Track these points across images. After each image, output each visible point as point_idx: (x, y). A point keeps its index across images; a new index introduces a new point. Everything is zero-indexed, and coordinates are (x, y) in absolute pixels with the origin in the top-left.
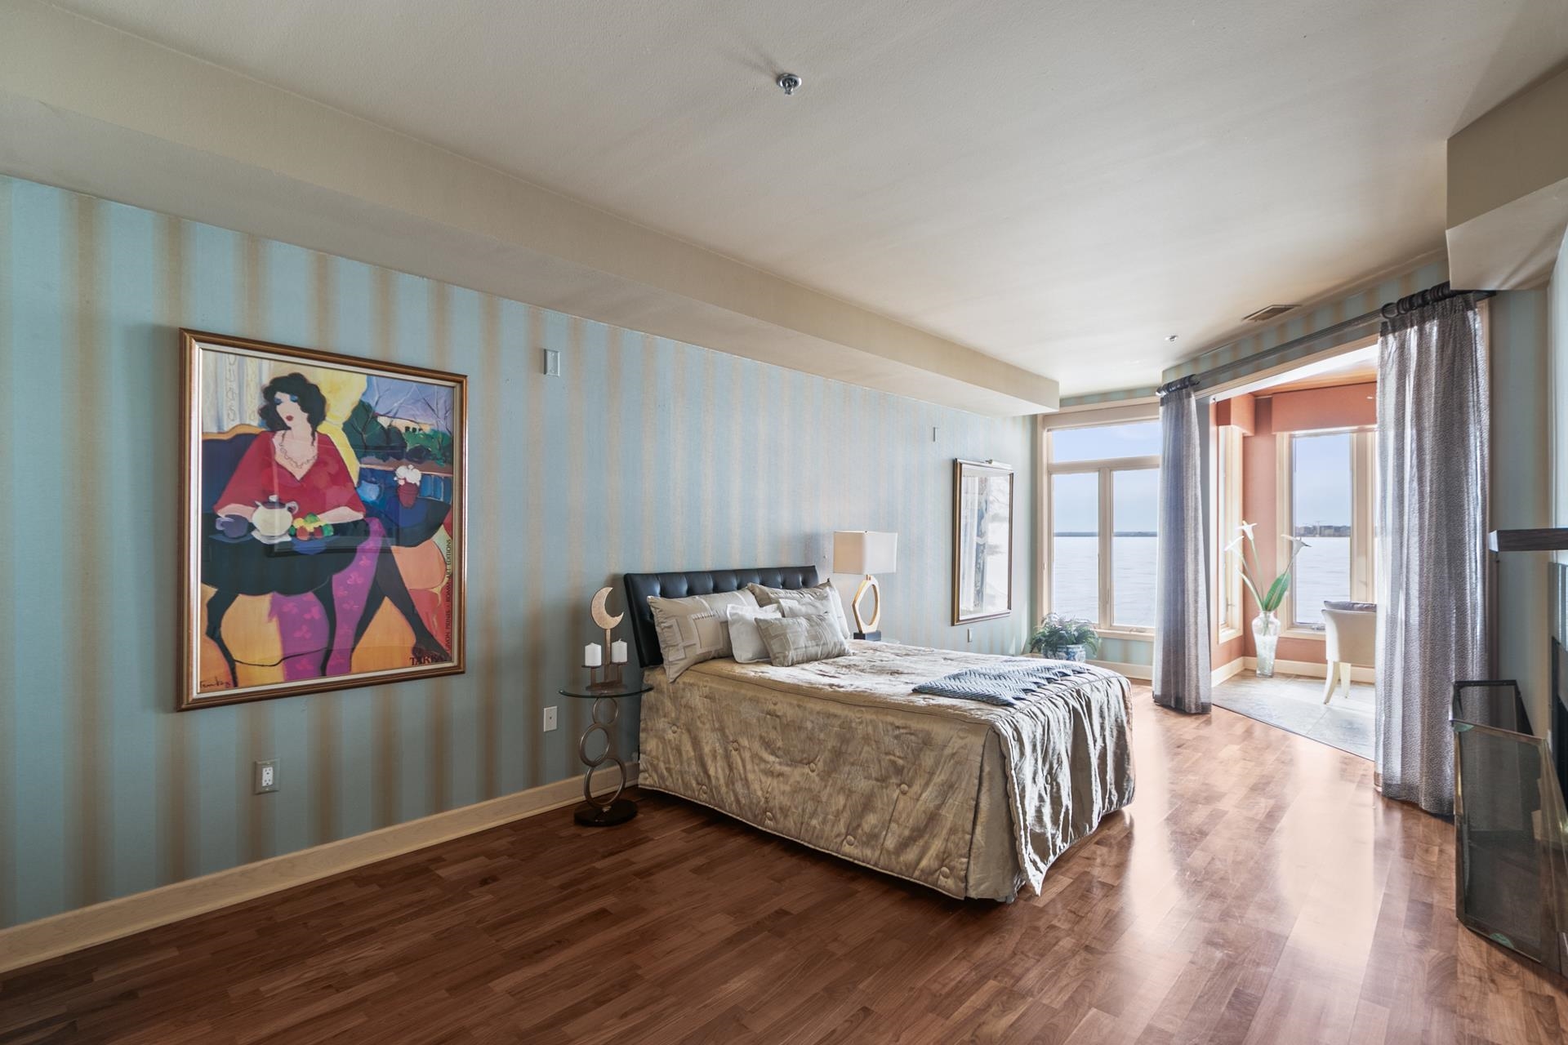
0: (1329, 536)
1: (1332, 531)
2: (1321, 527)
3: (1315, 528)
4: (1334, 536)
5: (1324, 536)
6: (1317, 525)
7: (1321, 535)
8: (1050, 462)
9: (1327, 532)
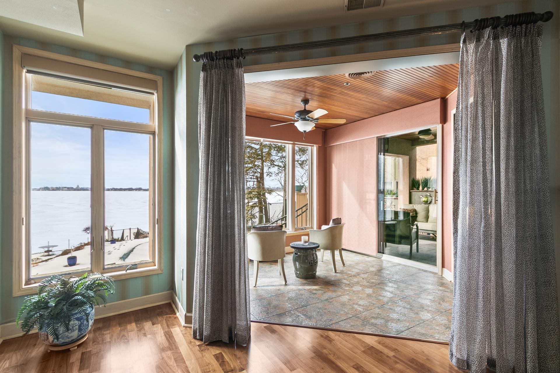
0: (65, 190)
1: (66, 189)
2: (62, 187)
3: (60, 187)
4: (67, 190)
5: (63, 190)
6: (61, 186)
7: (62, 190)
8: (30, 107)
9: (64, 189)
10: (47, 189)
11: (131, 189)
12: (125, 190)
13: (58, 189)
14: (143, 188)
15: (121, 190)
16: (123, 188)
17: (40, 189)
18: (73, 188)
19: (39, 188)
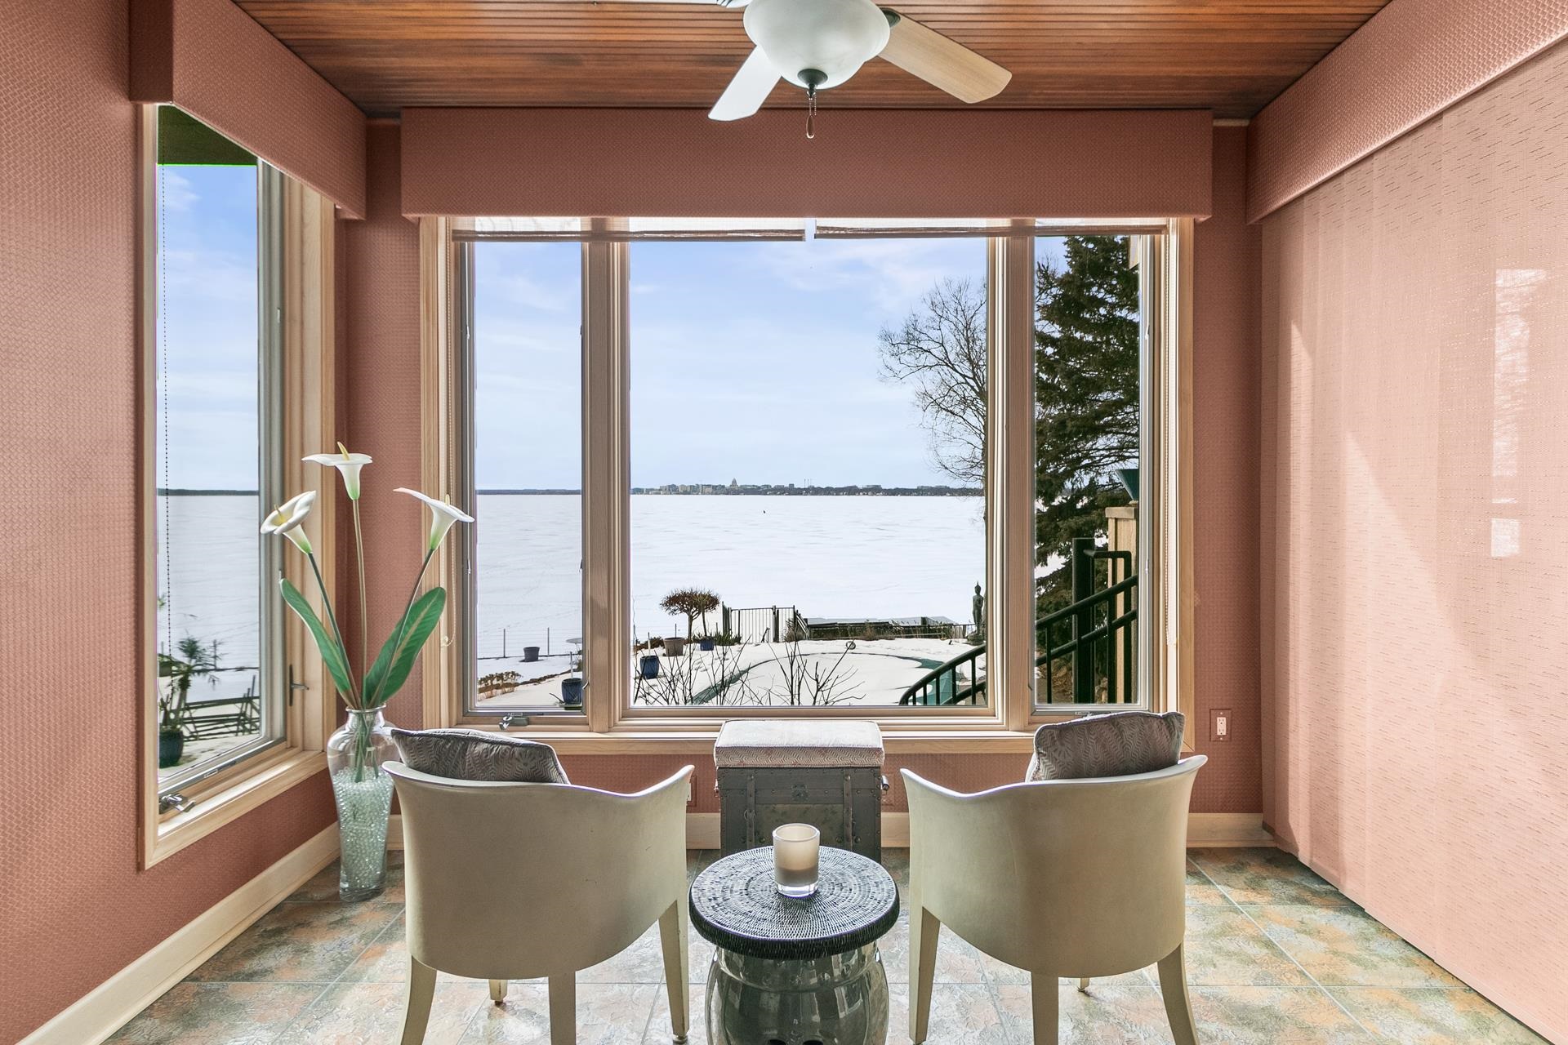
10: (672, 490)
11: (852, 491)
12: (838, 491)
13: (693, 490)
14: (883, 487)
15: (828, 491)
16: (834, 487)
17: (660, 490)
18: (723, 486)
19: (659, 488)
